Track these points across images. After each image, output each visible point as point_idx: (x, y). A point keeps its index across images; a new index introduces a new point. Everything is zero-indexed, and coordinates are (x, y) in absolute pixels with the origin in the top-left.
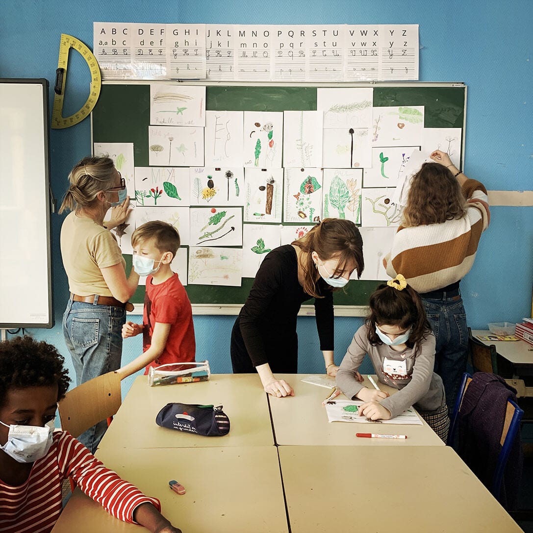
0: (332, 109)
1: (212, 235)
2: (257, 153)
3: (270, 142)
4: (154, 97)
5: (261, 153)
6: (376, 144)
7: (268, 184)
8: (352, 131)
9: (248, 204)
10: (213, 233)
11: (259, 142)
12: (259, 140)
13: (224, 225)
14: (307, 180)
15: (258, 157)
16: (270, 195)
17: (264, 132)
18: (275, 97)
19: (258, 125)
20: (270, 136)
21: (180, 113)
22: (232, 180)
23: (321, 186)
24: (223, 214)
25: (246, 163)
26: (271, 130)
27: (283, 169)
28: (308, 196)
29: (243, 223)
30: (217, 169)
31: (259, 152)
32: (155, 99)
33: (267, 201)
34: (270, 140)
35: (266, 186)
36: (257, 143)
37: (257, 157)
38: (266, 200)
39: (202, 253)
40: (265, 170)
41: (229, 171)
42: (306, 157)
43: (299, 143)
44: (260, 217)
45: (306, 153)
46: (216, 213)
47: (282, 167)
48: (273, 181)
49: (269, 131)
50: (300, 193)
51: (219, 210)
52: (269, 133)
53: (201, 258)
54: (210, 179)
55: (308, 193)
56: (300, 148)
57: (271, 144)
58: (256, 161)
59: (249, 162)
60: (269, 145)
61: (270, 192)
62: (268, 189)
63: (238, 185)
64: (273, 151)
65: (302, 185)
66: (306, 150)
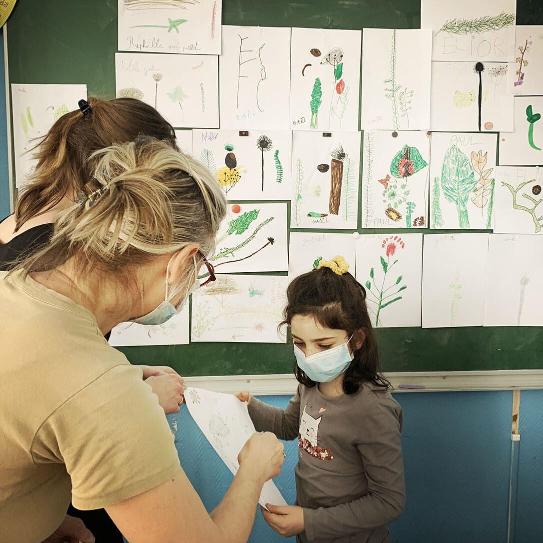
0: (446, 28)
1: (235, 253)
2: (315, 104)
3: (338, 85)
5: (321, 105)
6: (520, 90)
7: (333, 160)
8: (479, 67)
9: (299, 197)
10: (236, 249)
11: (318, 84)
12: (318, 80)
13: (254, 234)
14: (403, 153)
15: (316, 112)
16: (337, 180)
17: (327, 65)
18: (347, 3)
19: (316, 53)
20: (338, 73)
21: (174, 30)
22: (269, 154)
23: (428, 162)
24: (254, 214)
25: (294, 122)
26: (341, 62)
28: (403, 180)
29: (290, 230)
30: (241, 134)
31: (319, 102)
32: (128, 3)
33: (332, 192)
35: (329, 163)
36: (315, 86)
37: (314, 110)
38: (330, 189)
39: (216, 286)
40: (329, 135)
41: (265, 137)
42: (400, 112)
43: (389, 86)
44: (319, 219)
45: (401, 104)
46: (241, 213)
47: (359, 129)
48: (342, 155)
49: (336, 63)
50: (390, 175)
51: (246, 208)
52: (336, 68)
53: (214, 294)
54: (229, 152)
55: (404, 176)
56: (391, 95)
57: (340, 88)
58: (312, 118)
59: (300, 121)
60: (337, 89)
61: (337, 174)
62: (334, 169)
63: (279, 163)
64: (343, 101)
65: (394, 162)
66: (402, 99)
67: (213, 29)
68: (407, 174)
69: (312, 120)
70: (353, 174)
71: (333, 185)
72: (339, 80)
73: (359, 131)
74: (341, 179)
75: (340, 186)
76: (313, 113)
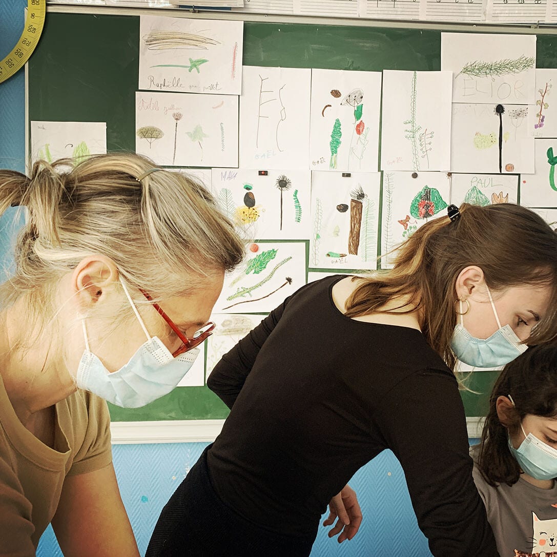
0: (466, 70)
1: (252, 292)
2: (335, 144)
3: (358, 126)
4: (146, 38)
5: (341, 145)
6: (540, 132)
7: (353, 200)
8: (500, 109)
9: (318, 236)
10: (253, 288)
11: (338, 125)
12: (338, 120)
13: (272, 274)
14: (423, 194)
15: (336, 152)
16: (357, 220)
17: (347, 107)
18: (368, 45)
19: (336, 94)
20: (358, 114)
21: (194, 69)
22: (288, 193)
24: (272, 254)
25: (314, 163)
26: (361, 103)
27: (380, 173)
29: (308, 270)
30: (261, 173)
31: (338, 143)
32: (149, 42)
33: (351, 232)
34: (358, 122)
35: (349, 204)
36: (335, 127)
37: (334, 150)
38: (349, 230)
39: (232, 326)
40: (349, 175)
41: (284, 177)
42: (420, 154)
43: (409, 127)
44: (337, 259)
45: (421, 145)
46: (260, 252)
47: (379, 170)
48: (362, 196)
49: (356, 104)
50: (410, 216)
51: (264, 248)
52: (356, 109)
53: (230, 335)
54: (248, 191)
55: (424, 217)
56: (411, 136)
57: (359, 129)
58: (332, 158)
59: (320, 161)
60: (357, 130)
61: (356, 215)
62: (353, 208)
63: (298, 202)
64: (363, 141)
65: (414, 203)
66: (422, 141)
67: (234, 69)
68: (427, 215)
69: (331, 161)
70: (373, 214)
71: (353, 225)
73: (379, 171)
74: (360, 219)
75: (360, 227)
76: (333, 154)
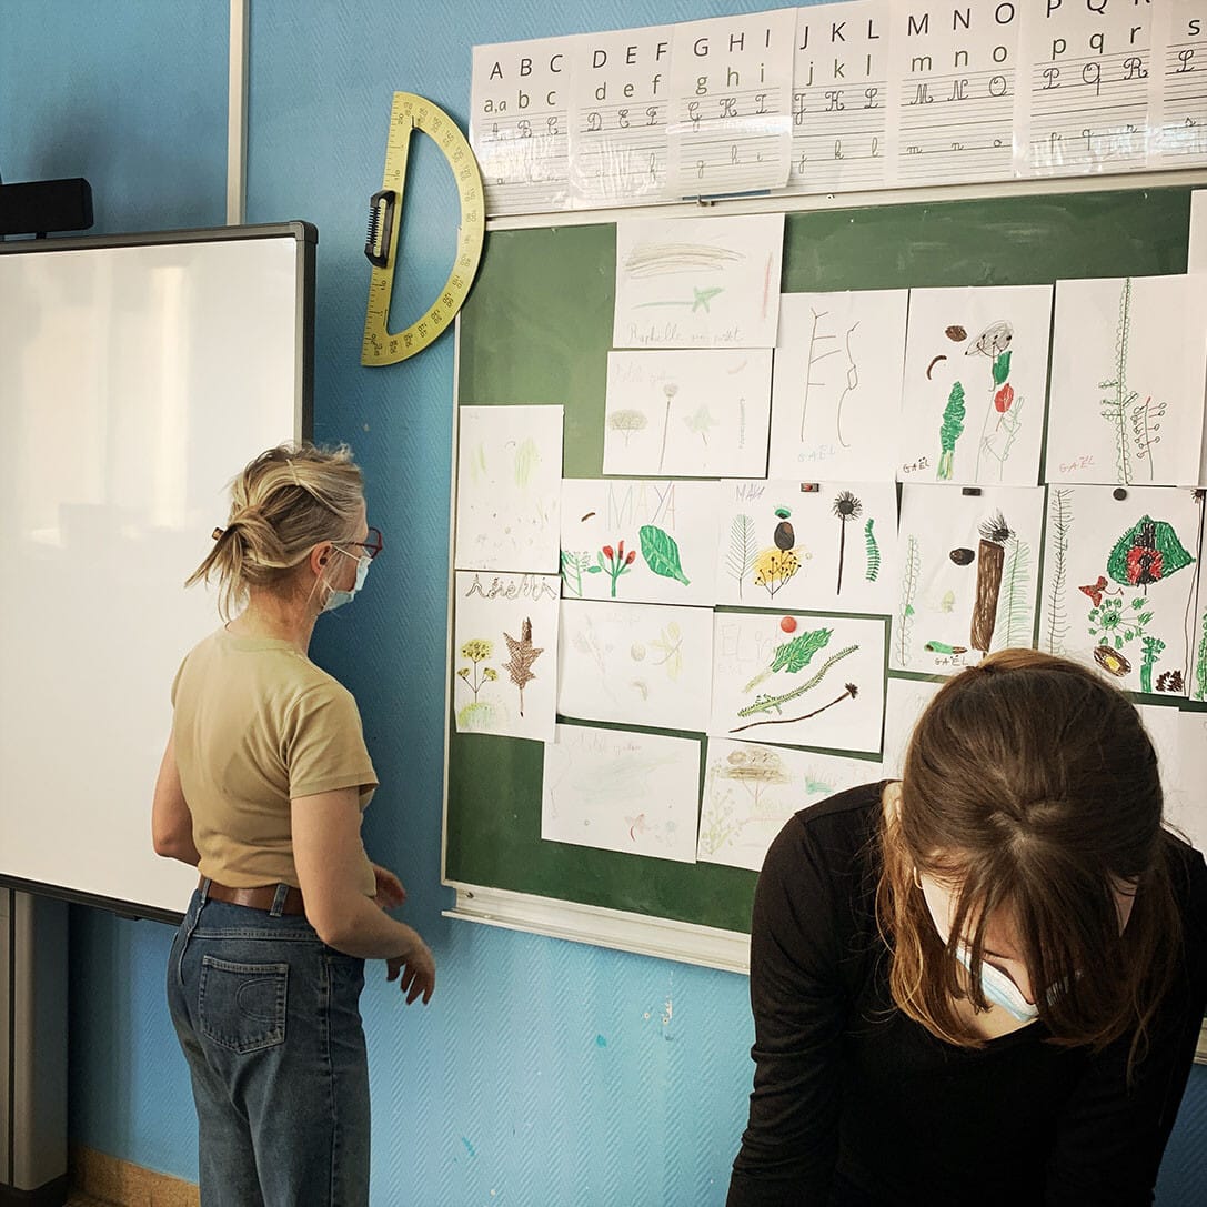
1: (782, 706)
2: (951, 433)
3: (1000, 395)
4: (626, 259)
5: (963, 434)
7: (984, 542)
9: (909, 610)
10: (785, 698)
11: (957, 394)
12: (958, 385)
13: (821, 675)
14: (1139, 533)
15: (952, 447)
16: (991, 581)
17: (979, 356)
18: (1025, 232)
19: (956, 333)
20: (1001, 371)
21: (701, 307)
22: (855, 525)
23: (1194, 555)
24: (822, 637)
25: (905, 468)
26: (1007, 350)
27: (1042, 488)
28: (1136, 592)
29: (889, 673)
30: (805, 488)
31: (958, 429)
32: (631, 265)
33: (979, 605)
34: (1000, 388)
35: (975, 548)
36: (952, 397)
37: (948, 445)
38: (975, 600)
39: (747, 764)
40: (975, 492)
41: (848, 495)
42: (1134, 449)
43: (1112, 394)
44: (948, 656)
45: (1136, 430)
46: (798, 633)
47: (1041, 482)
48: (1003, 533)
49: (997, 352)
50: (1108, 578)
51: (807, 625)
52: (996, 362)
53: (742, 778)
54: (782, 520)
55: (1138, 582)
56: (1115, 413)
57: (1003, 401)
58: (942, 460)
59: (918, 464)
60: (996, 402)
61: (990, 570)
62: (985, 559)
63: (874, 543)
64: (1010, 425)
65: (1116, 551)
66: (1139, 422)
67: (765, 301)
68: (1146, 578)
69: (941, 464)
70: (1024, 572)
71: (982, 592)
72: (1003, 385)
73: (1039, 484)
74: (999, 580)
75: (997, 595)
76: (945, 451)
